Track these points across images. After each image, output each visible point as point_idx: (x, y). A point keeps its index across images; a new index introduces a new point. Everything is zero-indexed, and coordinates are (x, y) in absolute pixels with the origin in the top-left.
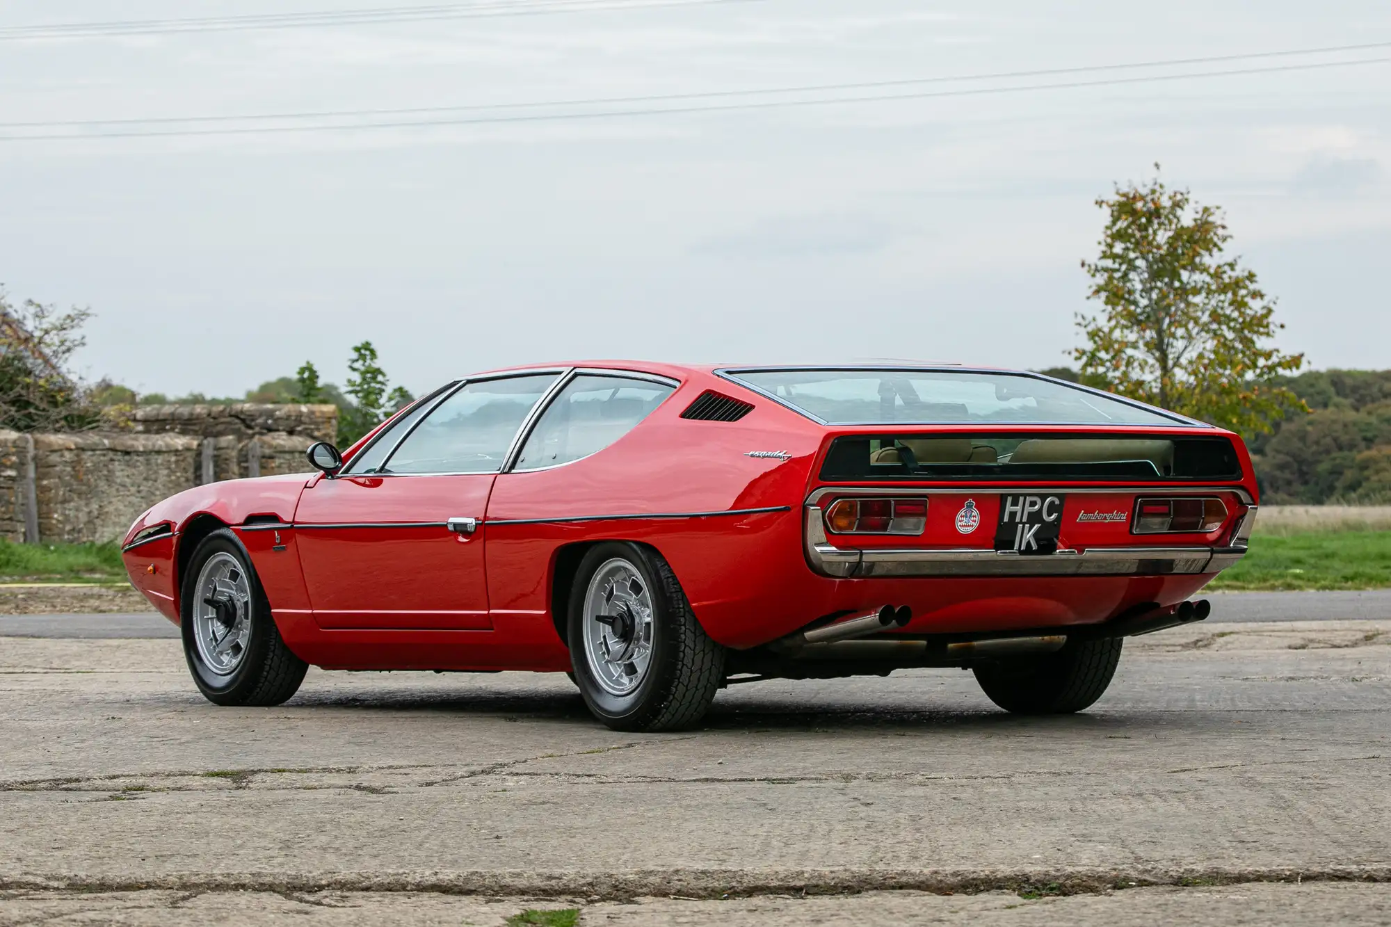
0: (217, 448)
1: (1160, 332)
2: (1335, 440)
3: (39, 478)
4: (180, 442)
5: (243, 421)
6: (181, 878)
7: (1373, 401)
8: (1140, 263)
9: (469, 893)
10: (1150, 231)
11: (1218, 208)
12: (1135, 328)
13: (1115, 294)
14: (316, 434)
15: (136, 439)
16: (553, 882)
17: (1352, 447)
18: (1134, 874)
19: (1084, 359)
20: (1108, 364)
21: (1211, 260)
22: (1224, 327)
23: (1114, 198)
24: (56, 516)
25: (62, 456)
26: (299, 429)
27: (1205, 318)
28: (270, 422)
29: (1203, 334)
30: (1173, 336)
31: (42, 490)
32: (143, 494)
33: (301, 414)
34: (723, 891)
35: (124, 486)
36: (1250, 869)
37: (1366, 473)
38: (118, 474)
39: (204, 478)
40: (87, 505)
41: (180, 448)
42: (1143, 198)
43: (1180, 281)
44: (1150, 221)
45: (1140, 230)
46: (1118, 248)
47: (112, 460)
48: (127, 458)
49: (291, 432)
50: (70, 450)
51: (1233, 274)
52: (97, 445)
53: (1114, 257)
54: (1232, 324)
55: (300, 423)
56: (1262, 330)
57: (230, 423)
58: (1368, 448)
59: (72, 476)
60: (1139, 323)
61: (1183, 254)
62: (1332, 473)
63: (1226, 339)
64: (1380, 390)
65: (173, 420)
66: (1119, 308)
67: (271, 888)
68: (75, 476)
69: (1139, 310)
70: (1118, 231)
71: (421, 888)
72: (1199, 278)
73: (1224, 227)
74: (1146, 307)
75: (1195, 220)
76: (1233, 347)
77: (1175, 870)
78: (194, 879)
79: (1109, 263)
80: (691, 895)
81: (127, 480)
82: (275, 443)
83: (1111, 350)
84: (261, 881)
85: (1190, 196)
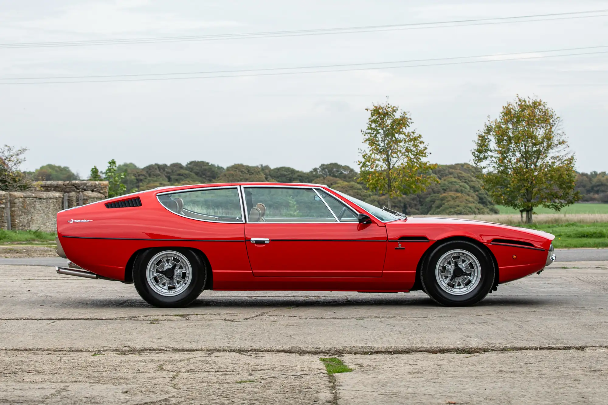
0: (69, 197)
1: (388, 156)
2: (433, 190)
3: (11, 207)
4: (57, 194)
5: (76, 187)
6: (206, 348)
7: (446, 176)
8: (381, 131)
9: (293, 353)
10: (385, 120)
11: (409, 112)
12: (379, 154)
13: (372, 142)
14: (101, 191)
15: (43, 194)
16: (318, 350)
17: (439, 192)
18: (489, 348)
19: (361, 164)
20: (369, 166)
21: (406, 130)
22: (410, 154)
23: (372, 108)
24: (17, 221)
25: (19, 200)
26: (95, 190)
27: (404, 151)
28: (85, 187)
29: (403, 156)
30: (392, 157)
31: (12, 212)
32: (45, 213)
33: (96, 185)
34: (369, 352)
35: (39, 210)
36: (524, 346)
37: (443, 202)
38: (37, 206)
39: (65, 207)
40: (27, 217)
41: (57, 197)
42: (382, 108)
43: (395, 138)
44: (384, 116)
45: (381, 120)
46: (373, 126)
47: (35, 201)
48: (40, 200)
49: (93, 191)
50: (22, 198)
51: (414, 135)
52: (30, 196)
53: (372, 129)
54: (413, 153)
55: (96, 187)
56: (423, 155)
57: (71, 188)
58: (444, 193)
59: (22, 207)
60: (380, 152)
61: (396, 128)
62: (431, 202)
63: (411, 158)
64: (449, 172)
65: (51, 186)
66: (374, 147)
67: (234, 351)
68: (23, 207)
69: (380, 148)
70: (373, 120)
71: (279, 351)
72: (402, 137)
73: (410, 119)
74: (383, 146)
75: (401, 116)
76: (413, 161)
77: (501, 347)
78: (210, 348)
79: (370, 131)
80: (359, 354)
81: (40, 208)
82: (88, 195)
83: (370, 162)
84: (230, 349)
85: (399, 108)
